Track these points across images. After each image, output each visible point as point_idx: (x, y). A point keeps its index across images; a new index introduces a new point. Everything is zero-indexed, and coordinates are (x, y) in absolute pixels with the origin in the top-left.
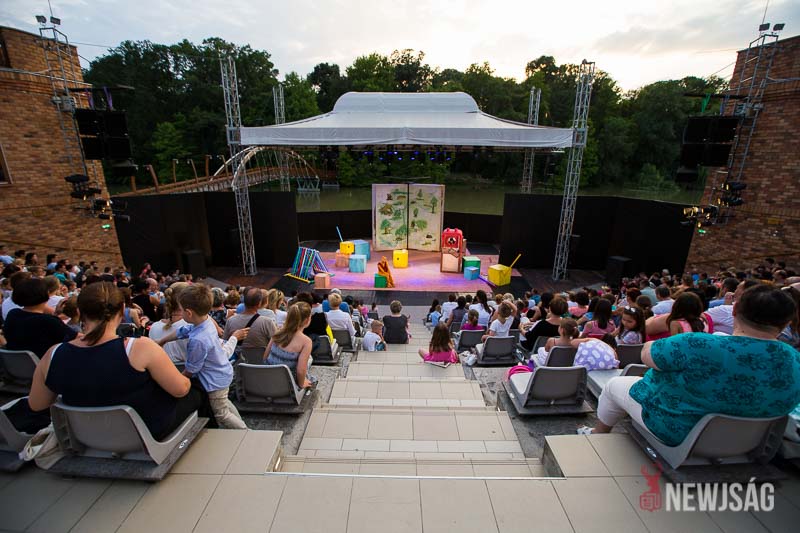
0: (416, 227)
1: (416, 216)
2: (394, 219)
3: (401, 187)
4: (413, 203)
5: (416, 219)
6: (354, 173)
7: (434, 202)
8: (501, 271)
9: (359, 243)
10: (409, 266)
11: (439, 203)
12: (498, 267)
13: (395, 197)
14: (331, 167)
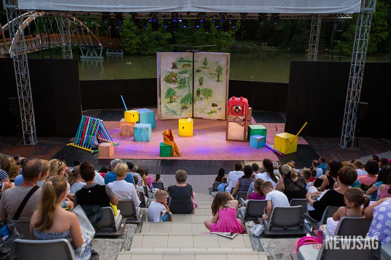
0: (201, 96)
1: (201, 84)
2: (180, 87)
3: (187, 55)
4: (198, 71)
5: (201, 88)
6: (139, 41)
7: (219, 71)
8: (287, 140)
9: (145, 111)
10: (194, 134)
11: (224, 72)
12: (283, 135)
13: (180, 66)
14: (115, 34)
